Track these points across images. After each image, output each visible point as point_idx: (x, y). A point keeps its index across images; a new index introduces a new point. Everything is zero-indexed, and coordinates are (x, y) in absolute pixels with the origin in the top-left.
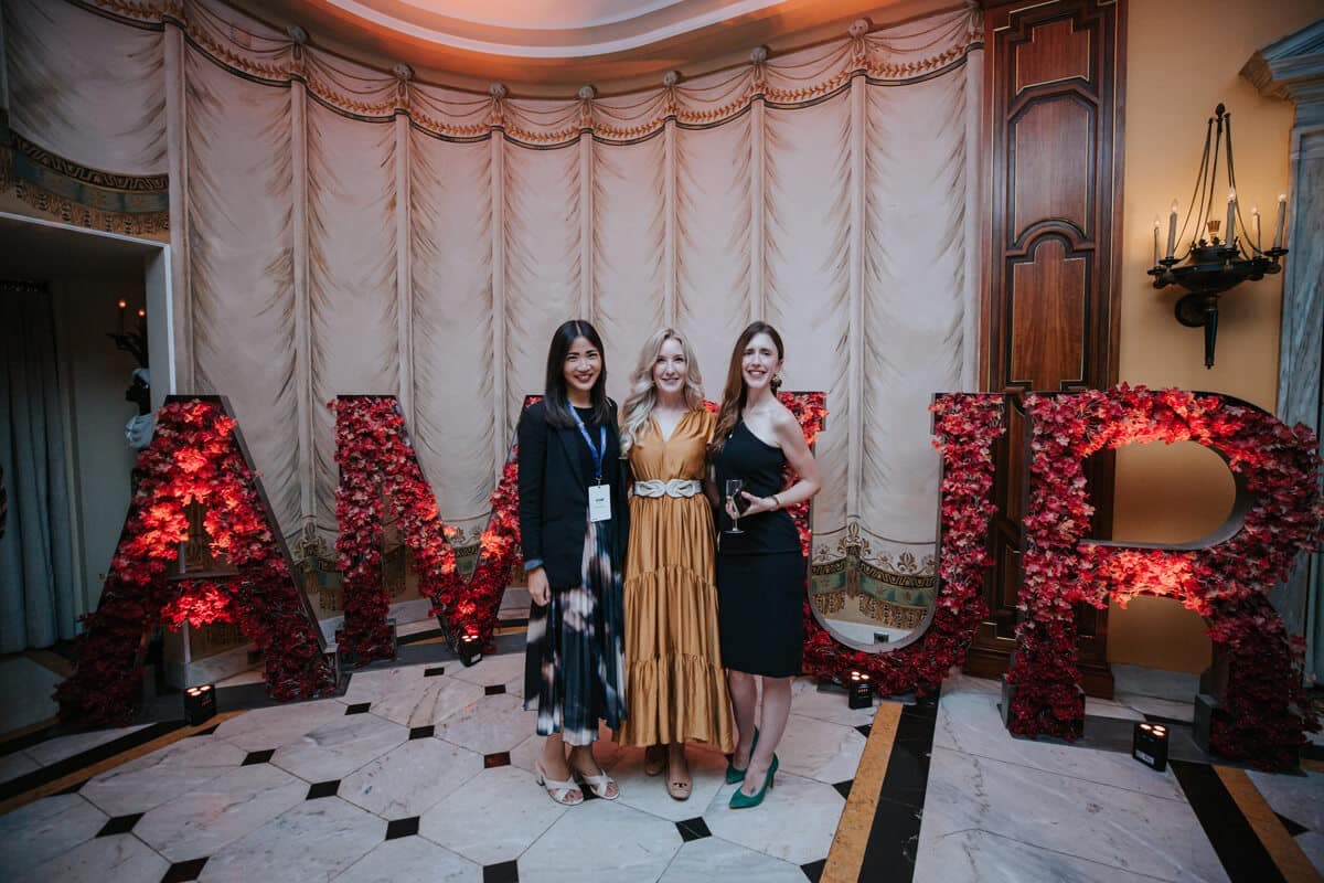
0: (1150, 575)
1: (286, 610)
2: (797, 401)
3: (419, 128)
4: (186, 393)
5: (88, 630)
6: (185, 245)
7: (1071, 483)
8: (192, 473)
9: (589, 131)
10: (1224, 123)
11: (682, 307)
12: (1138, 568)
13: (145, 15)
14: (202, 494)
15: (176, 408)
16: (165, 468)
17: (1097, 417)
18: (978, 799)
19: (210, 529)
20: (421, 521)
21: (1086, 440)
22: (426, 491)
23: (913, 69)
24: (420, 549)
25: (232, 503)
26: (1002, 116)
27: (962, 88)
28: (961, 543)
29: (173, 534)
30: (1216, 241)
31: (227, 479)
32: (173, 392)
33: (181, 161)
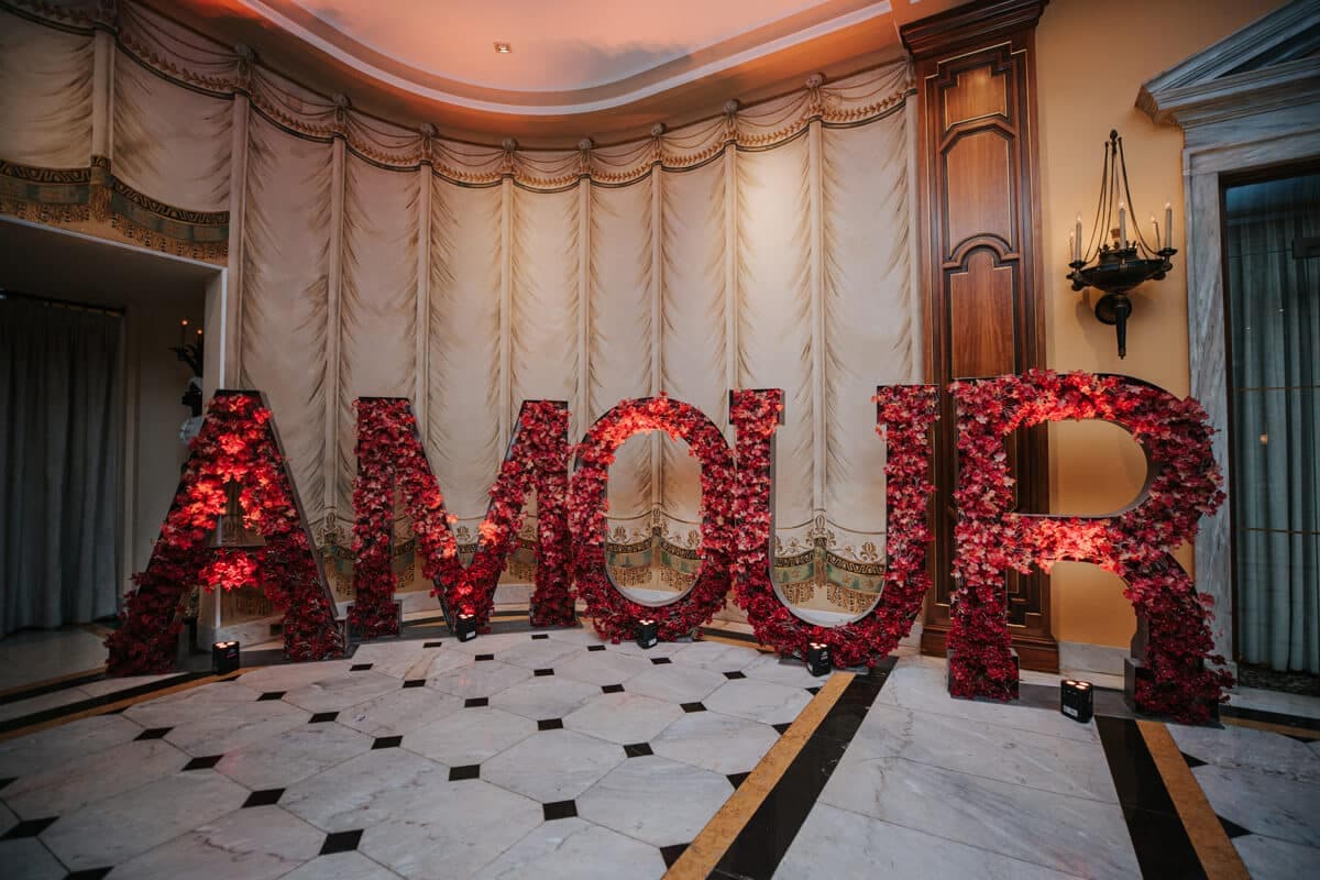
0: (1069, 541)
1: (305, 578)
2: (757, 397)
3: (441, 176)
4: (232, 388)
5: (138, 588)
6: (239, 269)
7: (992, 457)
8: (232, 455)
9: (587, 176)
10: (1117, 146)
11: (667, 327)
12: (1058, 535)
13: (220, 88)
14: (240, 473)
15: (223, 400)
16: (210, 450)
17: (1011, 398)
18: (903, 738)
19: (244, 504)
20: (427, 509)
21: (1004, 418)
22: (431, 483)
23: (860, 113)
24: (425, 534)
25: (264, 482)
26: (935, 149)
27: (902, 127)
28: (904, 521)
29: (213, 506)
30: (1117, 245)
31: (262, 461)
32: (222, 387)
33: (241, 201)
